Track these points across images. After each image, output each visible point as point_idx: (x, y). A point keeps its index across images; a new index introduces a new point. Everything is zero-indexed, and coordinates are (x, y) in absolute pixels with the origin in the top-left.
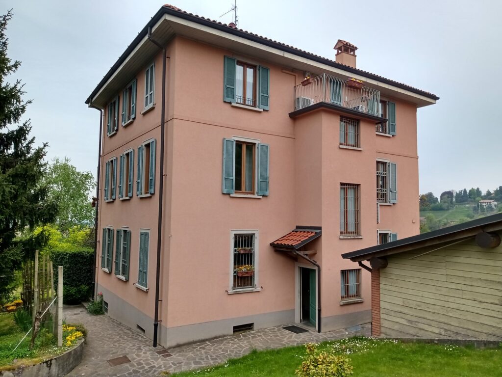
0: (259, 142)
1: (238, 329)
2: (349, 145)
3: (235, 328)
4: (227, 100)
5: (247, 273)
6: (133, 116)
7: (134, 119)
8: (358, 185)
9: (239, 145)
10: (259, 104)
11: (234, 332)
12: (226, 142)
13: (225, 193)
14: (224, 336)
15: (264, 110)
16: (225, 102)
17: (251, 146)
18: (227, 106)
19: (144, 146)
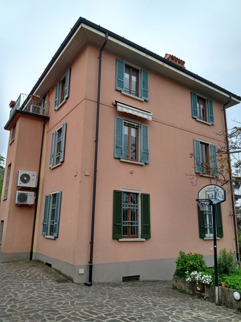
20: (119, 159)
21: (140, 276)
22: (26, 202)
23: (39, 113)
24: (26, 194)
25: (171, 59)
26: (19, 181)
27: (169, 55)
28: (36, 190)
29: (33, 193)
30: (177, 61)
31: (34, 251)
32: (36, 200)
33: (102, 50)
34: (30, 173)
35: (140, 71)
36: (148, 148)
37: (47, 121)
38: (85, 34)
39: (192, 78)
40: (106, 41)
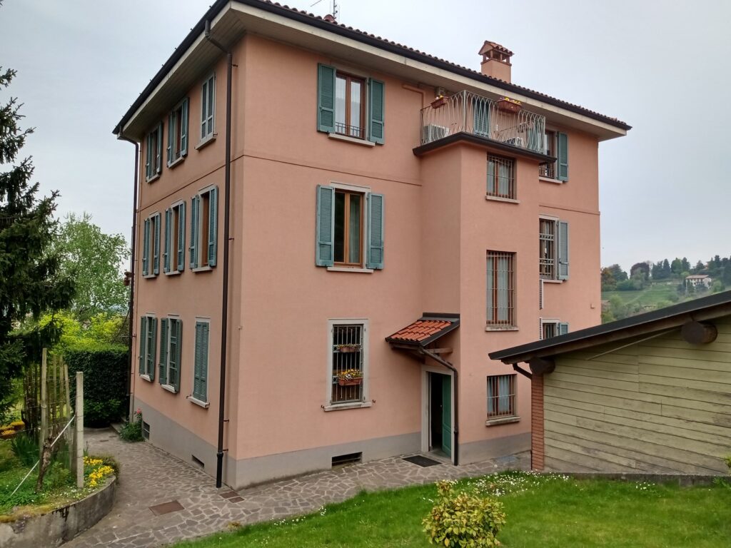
0: (370, 191)
1: (338, 461)
2: (500, 196)
3: (334, 459)
4: (323, 128)
5: (352, 380)
6: (183, 153)
7: (185, 156)
8: (513, 254)
9: (340, 195)
10: (369, 135)
11: (333, 465)
12: (322, 191)
13: (320, 265)
14: (319, 471)
15: (377, 144)
16: (319, 131)
17: (357, 197)
18: (323, 138)
19: (200, 196)
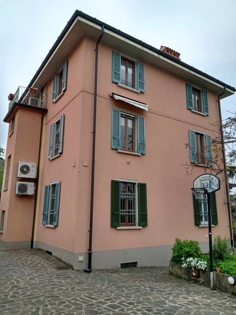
20: (116, 150)
21: (138, 263)
22: (26, 192)
23: (38, 106)
24: (26, 185)
25: (166, 52)
26: (19, 172)
27: (164, 47)
28: (36, 181)
29: (33, 184)
30: (173, 53)
31: (35, 240)
32: (36, 191)
33: (98, 43)
34: (29, 164)
35: (136, 63)
36: (144, 139)
37: (46, 114)
38: (81, 27)
39: (187, 70)
40: (103, 33)
